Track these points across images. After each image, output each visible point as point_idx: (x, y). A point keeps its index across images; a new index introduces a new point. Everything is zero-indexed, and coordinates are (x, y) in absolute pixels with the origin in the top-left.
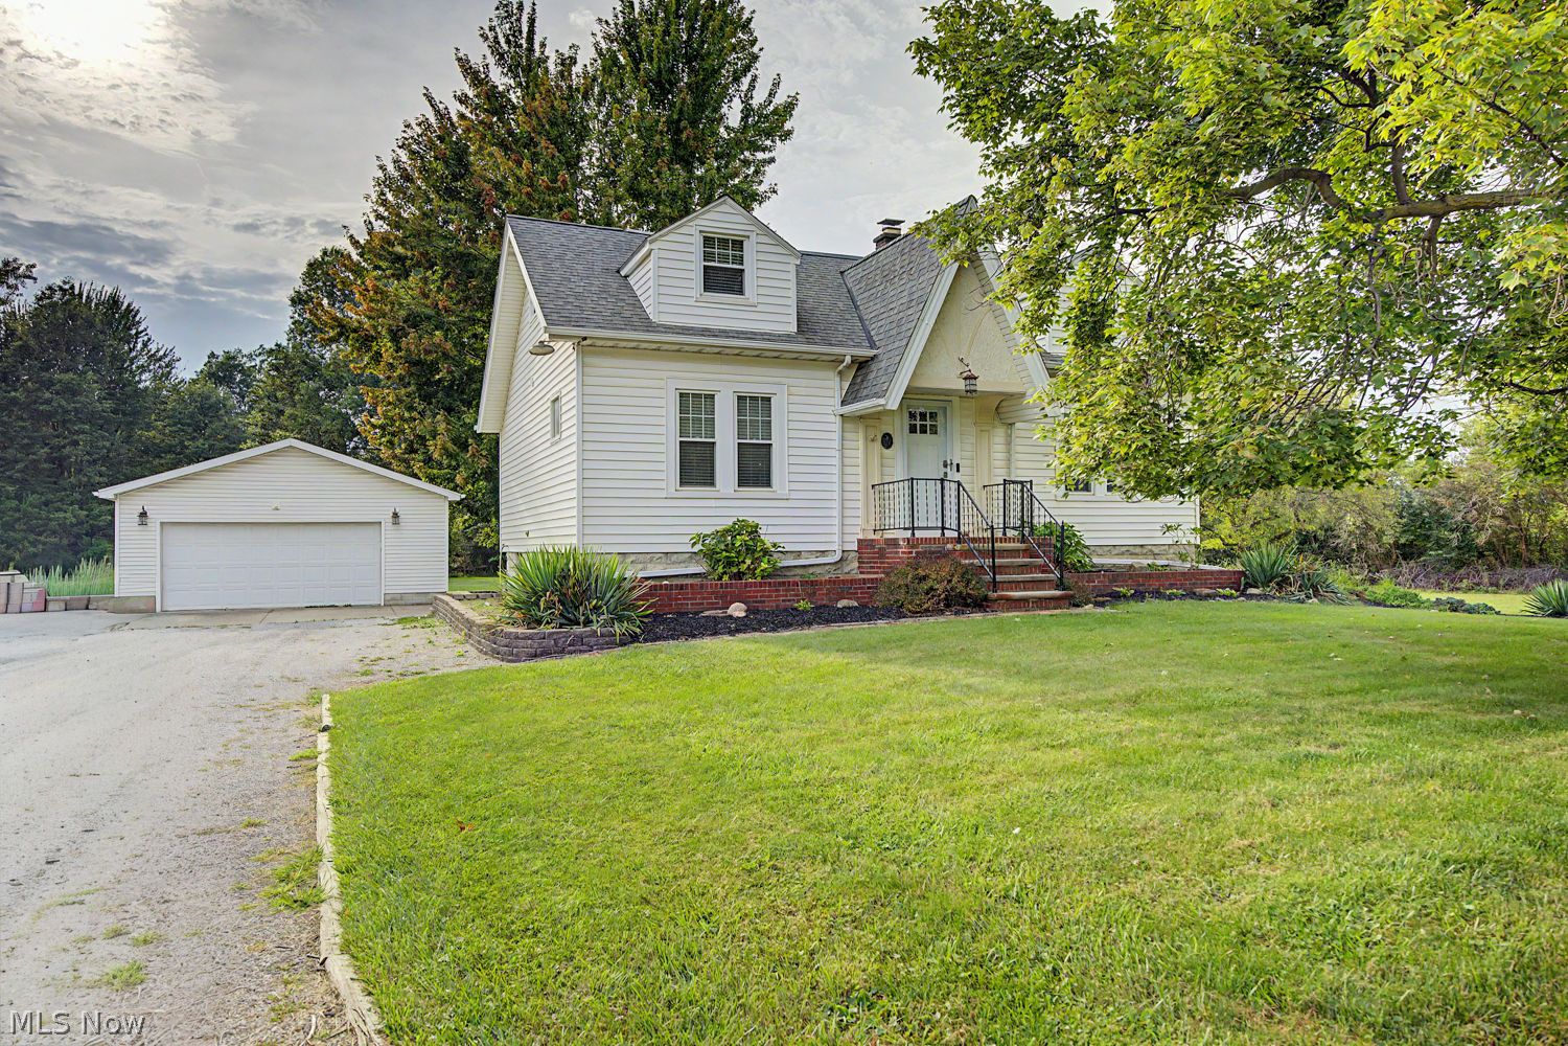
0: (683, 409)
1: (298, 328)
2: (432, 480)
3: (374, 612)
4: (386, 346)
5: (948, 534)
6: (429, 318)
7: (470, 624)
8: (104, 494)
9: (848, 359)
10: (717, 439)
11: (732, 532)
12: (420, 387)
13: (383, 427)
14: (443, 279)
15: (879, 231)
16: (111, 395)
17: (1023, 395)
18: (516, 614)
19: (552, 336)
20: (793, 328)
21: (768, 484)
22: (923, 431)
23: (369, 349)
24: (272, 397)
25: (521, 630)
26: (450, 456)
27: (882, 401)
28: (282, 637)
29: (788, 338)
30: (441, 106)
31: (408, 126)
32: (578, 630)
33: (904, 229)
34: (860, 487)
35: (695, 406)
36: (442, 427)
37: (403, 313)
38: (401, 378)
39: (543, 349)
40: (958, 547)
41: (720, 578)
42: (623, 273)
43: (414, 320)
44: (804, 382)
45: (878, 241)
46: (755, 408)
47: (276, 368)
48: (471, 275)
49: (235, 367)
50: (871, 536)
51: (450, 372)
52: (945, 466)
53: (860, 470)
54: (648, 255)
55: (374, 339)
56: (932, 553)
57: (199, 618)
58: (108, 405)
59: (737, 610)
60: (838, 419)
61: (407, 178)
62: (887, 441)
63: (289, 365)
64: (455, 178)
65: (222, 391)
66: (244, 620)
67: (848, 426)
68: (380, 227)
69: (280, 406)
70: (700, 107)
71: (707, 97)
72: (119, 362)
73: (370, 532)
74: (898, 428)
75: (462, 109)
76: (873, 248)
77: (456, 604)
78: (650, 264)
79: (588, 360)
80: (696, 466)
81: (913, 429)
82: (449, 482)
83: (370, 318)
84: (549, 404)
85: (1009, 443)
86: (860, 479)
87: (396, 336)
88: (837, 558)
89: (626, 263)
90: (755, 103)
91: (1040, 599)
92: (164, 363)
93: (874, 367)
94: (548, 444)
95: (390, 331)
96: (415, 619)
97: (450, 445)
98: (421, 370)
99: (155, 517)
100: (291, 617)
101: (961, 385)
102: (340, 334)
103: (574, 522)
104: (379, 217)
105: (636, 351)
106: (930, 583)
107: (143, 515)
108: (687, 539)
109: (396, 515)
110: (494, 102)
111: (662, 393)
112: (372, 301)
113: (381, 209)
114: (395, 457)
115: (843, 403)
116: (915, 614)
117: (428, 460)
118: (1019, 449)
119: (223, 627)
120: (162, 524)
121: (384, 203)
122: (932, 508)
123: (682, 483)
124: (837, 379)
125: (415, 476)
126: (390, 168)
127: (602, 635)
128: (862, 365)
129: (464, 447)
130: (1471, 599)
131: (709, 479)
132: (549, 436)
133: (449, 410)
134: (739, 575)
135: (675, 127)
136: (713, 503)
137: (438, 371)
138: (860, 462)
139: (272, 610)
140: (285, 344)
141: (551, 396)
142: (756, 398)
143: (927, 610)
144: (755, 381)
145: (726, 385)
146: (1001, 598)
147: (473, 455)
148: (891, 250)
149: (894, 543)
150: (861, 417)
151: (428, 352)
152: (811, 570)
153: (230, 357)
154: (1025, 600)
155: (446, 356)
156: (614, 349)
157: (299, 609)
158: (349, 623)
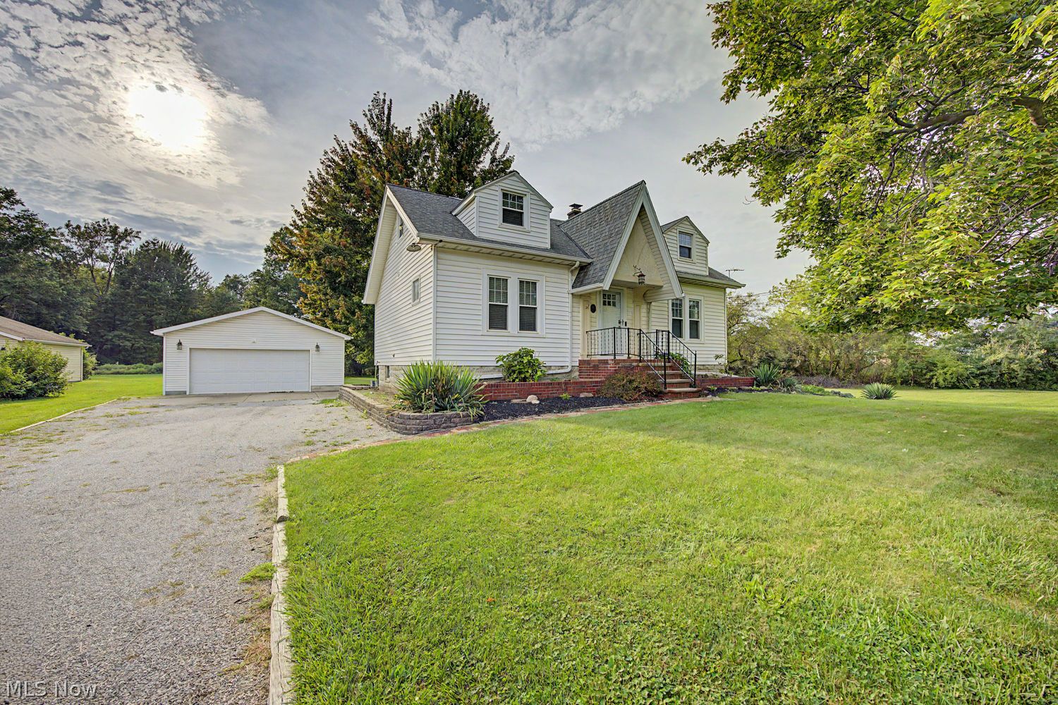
0: (491, 286)
1: (268, 262)
2: (336, 329)
3: (306, 395)
4: (313, 264)
5: (633, 357)
6: (335, 250)
7: (371, 407)
8: (157, 332)
9: (577, 264)
10: (509, 303)
11: (519, 355)
12: (330, 284)
13: (310, 304)
14: (342, 233)
15: (570, 210)
16: (176, 293)
17: (662, 287)
18: (406, 403)
19: (421, 239)
20: (548, 246)
21: (534, 329)
22: (609, 304)
23: (304, 266)
24: (255, 294)
25: (411, 414)
26: (346, 318)
27: (601, 285)
28: (254, 412)
29: (545, 250)
30: (343, 144)
31: (326, 153)
32: (448, 413)
33: (583, 209)
34: (580, 333)
35: (497, 286)
36: (342, 303)
37: (322, 247)
38: (321, 279)
39: (414, 248)
40: (640, 364)
41: (514, 381)
42: (454, 214)
43: (328, 250)
44: (553, 275)
45: (570, 215)
46: (528, 288)
47: (257, 281)
48: (357, 230)
49: (239, 282)
50: (586, 358)
51: (346, 277)
52: (620, 323)
53: (580, 324)
54: (474, 199)
55: (306, 260)
56: (628, 368)
57: (210, 398)
58: (175, 297)
59: (533, 399)
60: (570, 295)
61: (325, 183)
62: (593, 309)
63: (263, 280)
64: (351, 181)
65: (232, 293)
66: (234, 400)
67: (575, 300)
68: (310, 204)
69: (259, 298)
70: (471, 155)
71: (473, 154)
72: (182, 278)
73: (304, 355)
74: (598, 302)
75: (354, 149)
76: (566, 218)
77: (354, 393)
78: (474, 205)
79: (441, 255)
80: (497, 318)
81: (604, 304)
82: (345, 331)
83: (305, 248)
84: (411, 283)
85: (648, 312)
86: (580, 328)
87: (318, 257)
88: (569, 370)
89: (455, 209)
90: (497, 156)
91: (686, 392)
92: (204, 279)
93: (592, 268)
94: (410, 306)
95: (316, 255)
96: (331, 401)
97: (346, 312)
98: (331, 276)
99: (187, 345)
100: (260, 399)
101: (636, 280)
102: (289, 258)
103: (431, 347)
104: (310, 199)
105: (467, 252)
106: (635, 384)
107: (180, 344)
108: (494, 359)
109: (317, 347)
110: (370, 147)
111: (481, 277)
112: (306, 240)
113: (312, 196)
114: (316, 319)
115: (573, 287)
116: (630, 401)
117: (334, 320)
118: (653, 316)
119: (221, 404)
120: (190, 349)
121: (313, 193)
122: (624, 344)
123: (491, 327)
124: (570, 274)
125: (327, 327)
126: (316, 177)
127: (464, 417)
128: (583, 268)
129: (353, 313)
130: (843, 391)
131: (504, 326)
132: (411, 301)
133: (346, 295)
134: (524, 379)
135: (460, 165)
136: (506, 339)
137: (340, 276)
138: (581, 319)
139: (251, 394)
140: (261, 270)
141: (413, 279)
142: (528, 283)
143: (636, 399)
144: (529, 273)
145: (514, 274)
146: (670, 392)
147: (358, 318)
148: (578, 219)
149: (606, 362)
150: (581, 295)
151: (335, 266)
152: (557, 376)
153: (235, 277)
154: (680, 393)
155: (344, 268)
156: (455, 251)
157: (266, 393)
158: (294, 402)
